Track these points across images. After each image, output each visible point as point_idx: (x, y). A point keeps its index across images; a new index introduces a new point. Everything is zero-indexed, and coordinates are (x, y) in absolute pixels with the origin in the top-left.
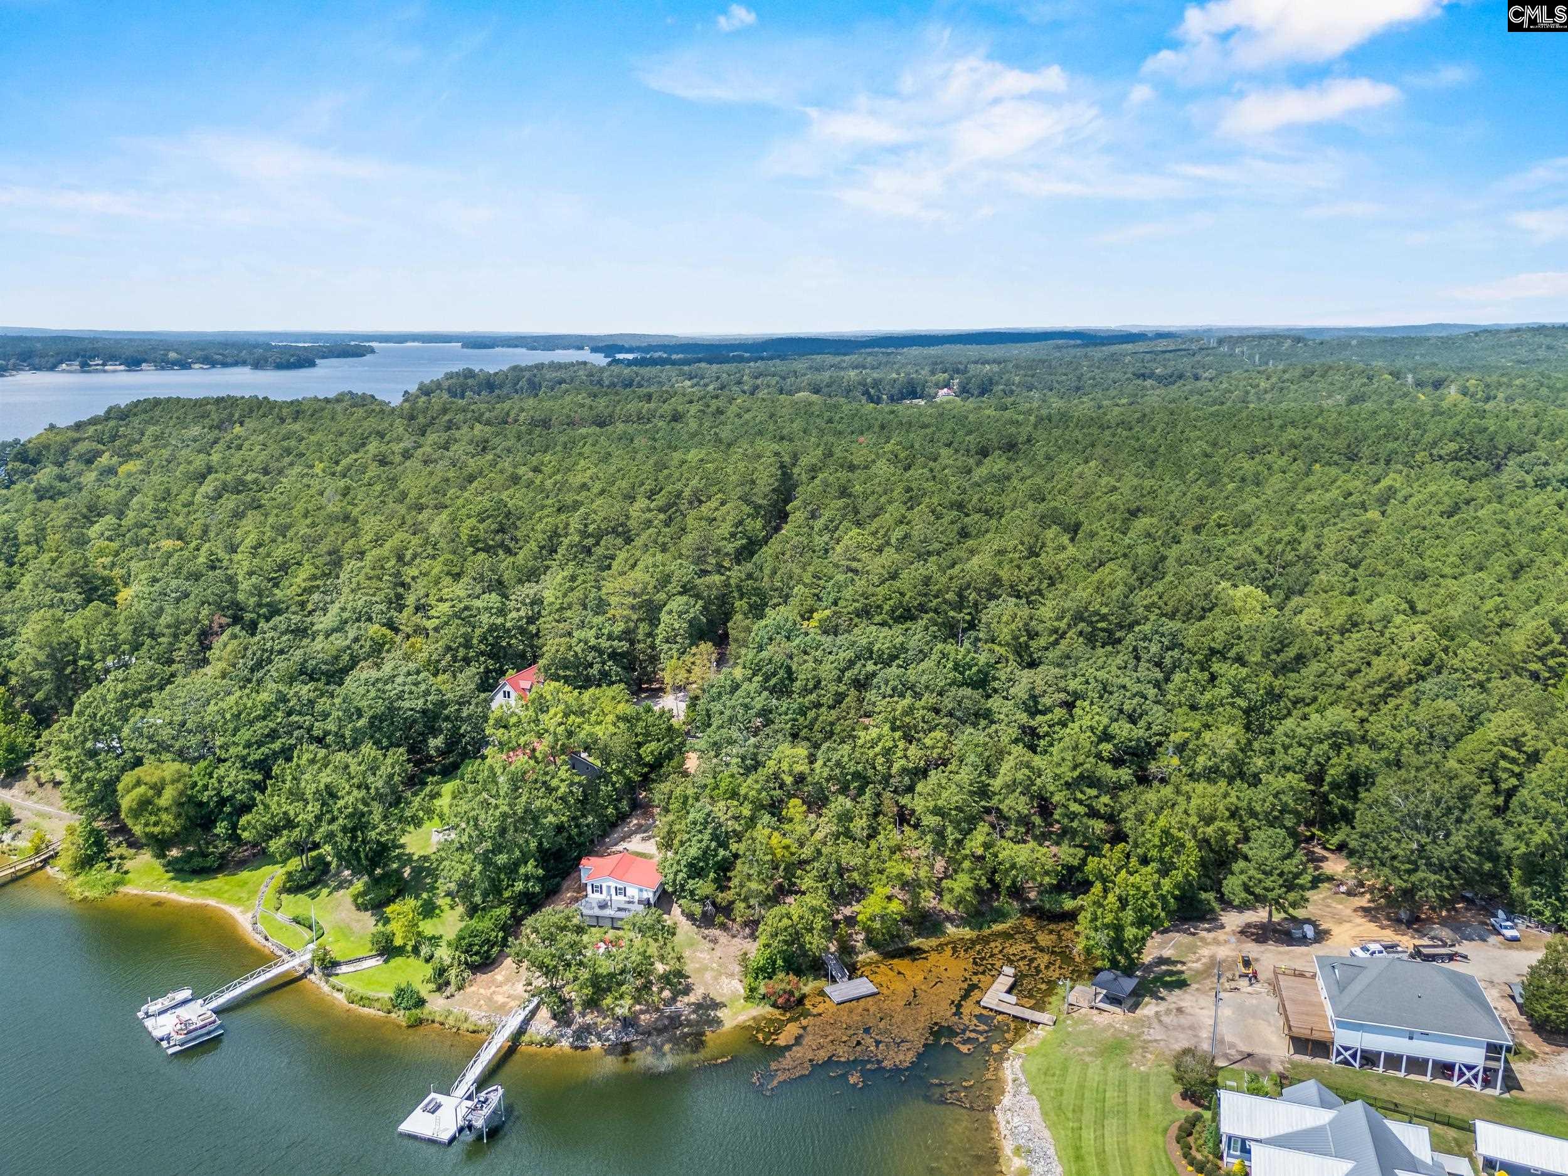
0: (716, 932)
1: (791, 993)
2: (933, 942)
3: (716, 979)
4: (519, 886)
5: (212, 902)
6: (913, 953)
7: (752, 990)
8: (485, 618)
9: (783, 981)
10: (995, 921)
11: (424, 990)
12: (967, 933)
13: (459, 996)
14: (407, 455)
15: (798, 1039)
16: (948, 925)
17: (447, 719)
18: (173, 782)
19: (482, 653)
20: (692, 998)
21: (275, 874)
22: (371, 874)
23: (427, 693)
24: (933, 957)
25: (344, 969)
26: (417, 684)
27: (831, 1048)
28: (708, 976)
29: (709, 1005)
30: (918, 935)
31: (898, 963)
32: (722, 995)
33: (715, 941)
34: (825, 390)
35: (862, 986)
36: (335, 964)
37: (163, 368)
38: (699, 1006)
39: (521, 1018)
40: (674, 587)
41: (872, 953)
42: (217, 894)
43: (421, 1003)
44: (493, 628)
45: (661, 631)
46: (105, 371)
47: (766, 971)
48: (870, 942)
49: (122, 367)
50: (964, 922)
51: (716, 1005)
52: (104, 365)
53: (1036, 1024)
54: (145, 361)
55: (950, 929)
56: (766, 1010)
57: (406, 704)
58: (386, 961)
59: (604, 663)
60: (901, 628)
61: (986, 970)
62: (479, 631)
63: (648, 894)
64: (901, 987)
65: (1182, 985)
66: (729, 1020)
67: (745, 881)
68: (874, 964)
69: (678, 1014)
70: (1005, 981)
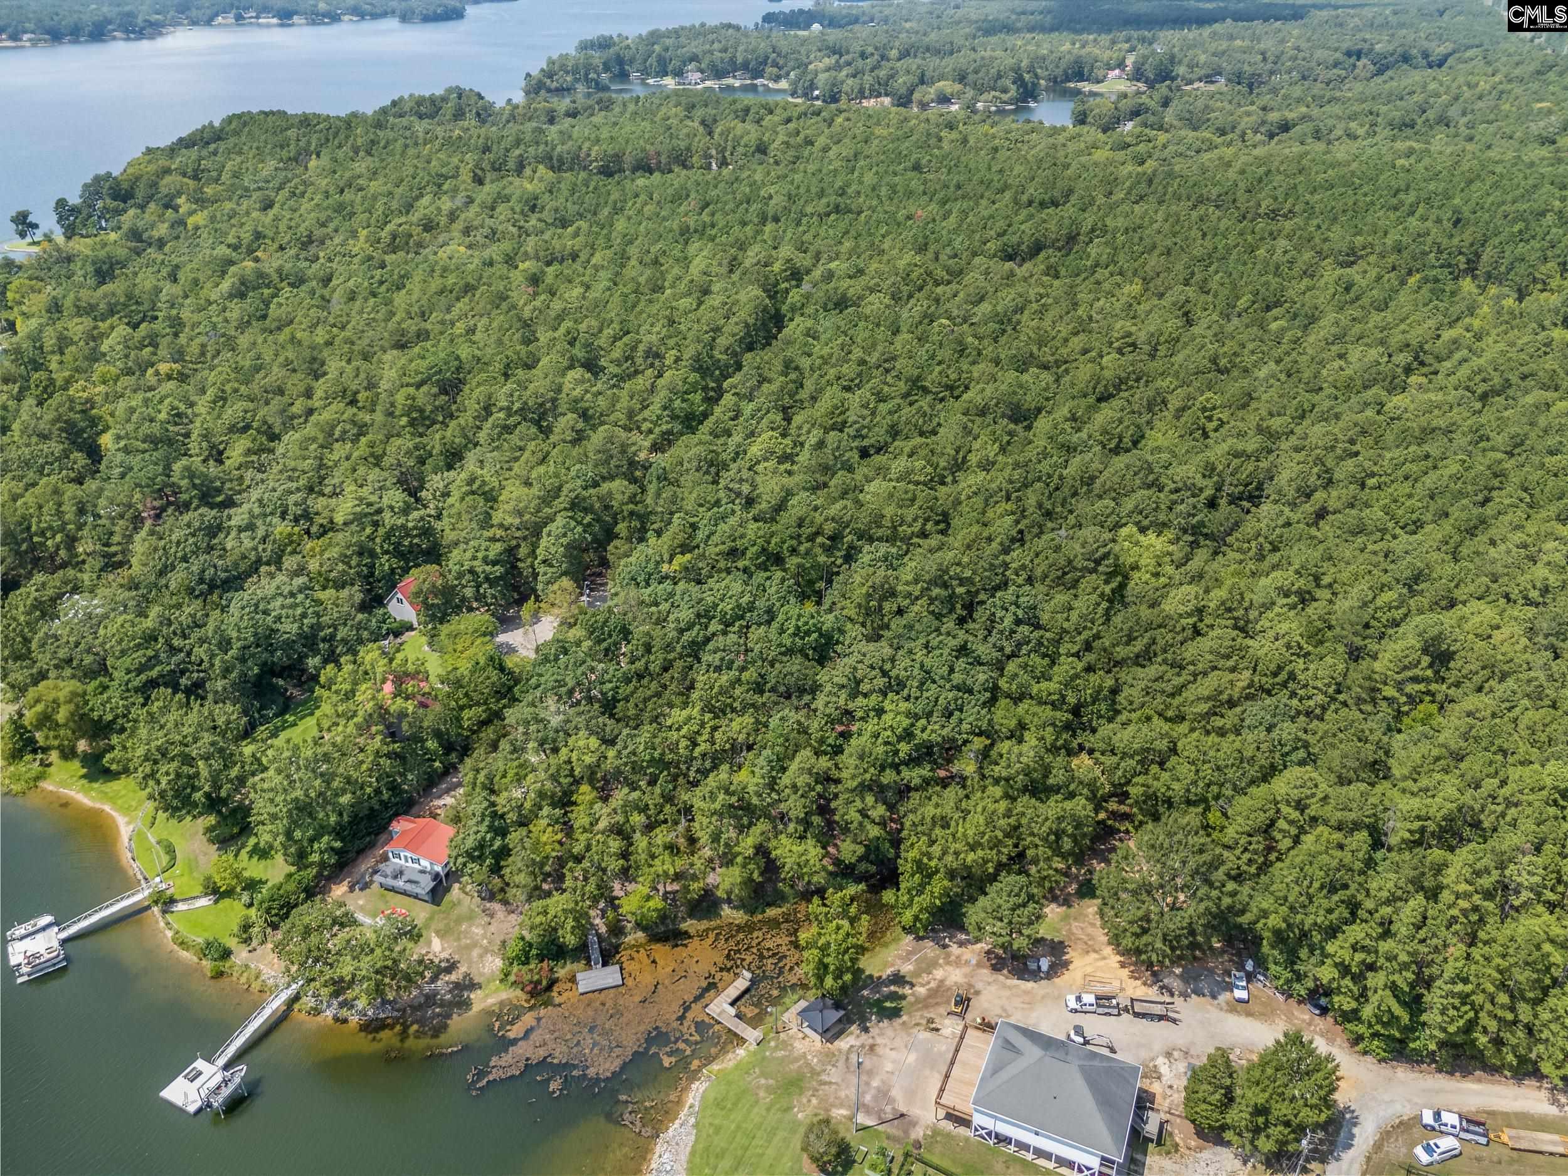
0: (496, 906)
1: (539, 982)
2: (704, 925)
3: (481, 956)
5: (107, 808)
6: (677, 937)
7: (507, 975)
8: (388, 519)
9: (536, 970)
10: (769, 905)
11: (232, 943)
12: (738, 916)
13: (257, 951)
14: (453, 217)
15: (528, 1033)
16: (725, 907)
17: (324, 640)
18: (68, 700)
20: (453, 977)
23: (304, 615)
24: (695, 943)
25: (179, 906)
27: (551, 1045)
28: (475, 953)
29: (469, 984)
30: (692, 917)
31: (658, 948)
32: (482, 974)
33: (492, 916)
35: (612, 974)
36: (172, 901)
38: (457, 985)
39: (284, 996)
40: (562, 502)
41: (640, 934)
42: (112, 800)
43: (226, 954)
44: (395, 527)
45: (540, 553)
47: (523, 956)
48: (639, 925)
49: (273, 17)
50: (742, 905)
51: (473, 986)
53: (742, 1041)
55: (725, 911)
56: (515, 994)
57: (283, 628)
58: (216, 902)
59: (478, 587)
60: (759, 577)
61: (730, 967)
62: (381, 531)
63: (438, 868)
64: (647, 979)
65: (895, 1013)
66: (482, 1001)
67: (517, 871)
68: (637, 947)
69: (435, 993)
70: (741, 984)
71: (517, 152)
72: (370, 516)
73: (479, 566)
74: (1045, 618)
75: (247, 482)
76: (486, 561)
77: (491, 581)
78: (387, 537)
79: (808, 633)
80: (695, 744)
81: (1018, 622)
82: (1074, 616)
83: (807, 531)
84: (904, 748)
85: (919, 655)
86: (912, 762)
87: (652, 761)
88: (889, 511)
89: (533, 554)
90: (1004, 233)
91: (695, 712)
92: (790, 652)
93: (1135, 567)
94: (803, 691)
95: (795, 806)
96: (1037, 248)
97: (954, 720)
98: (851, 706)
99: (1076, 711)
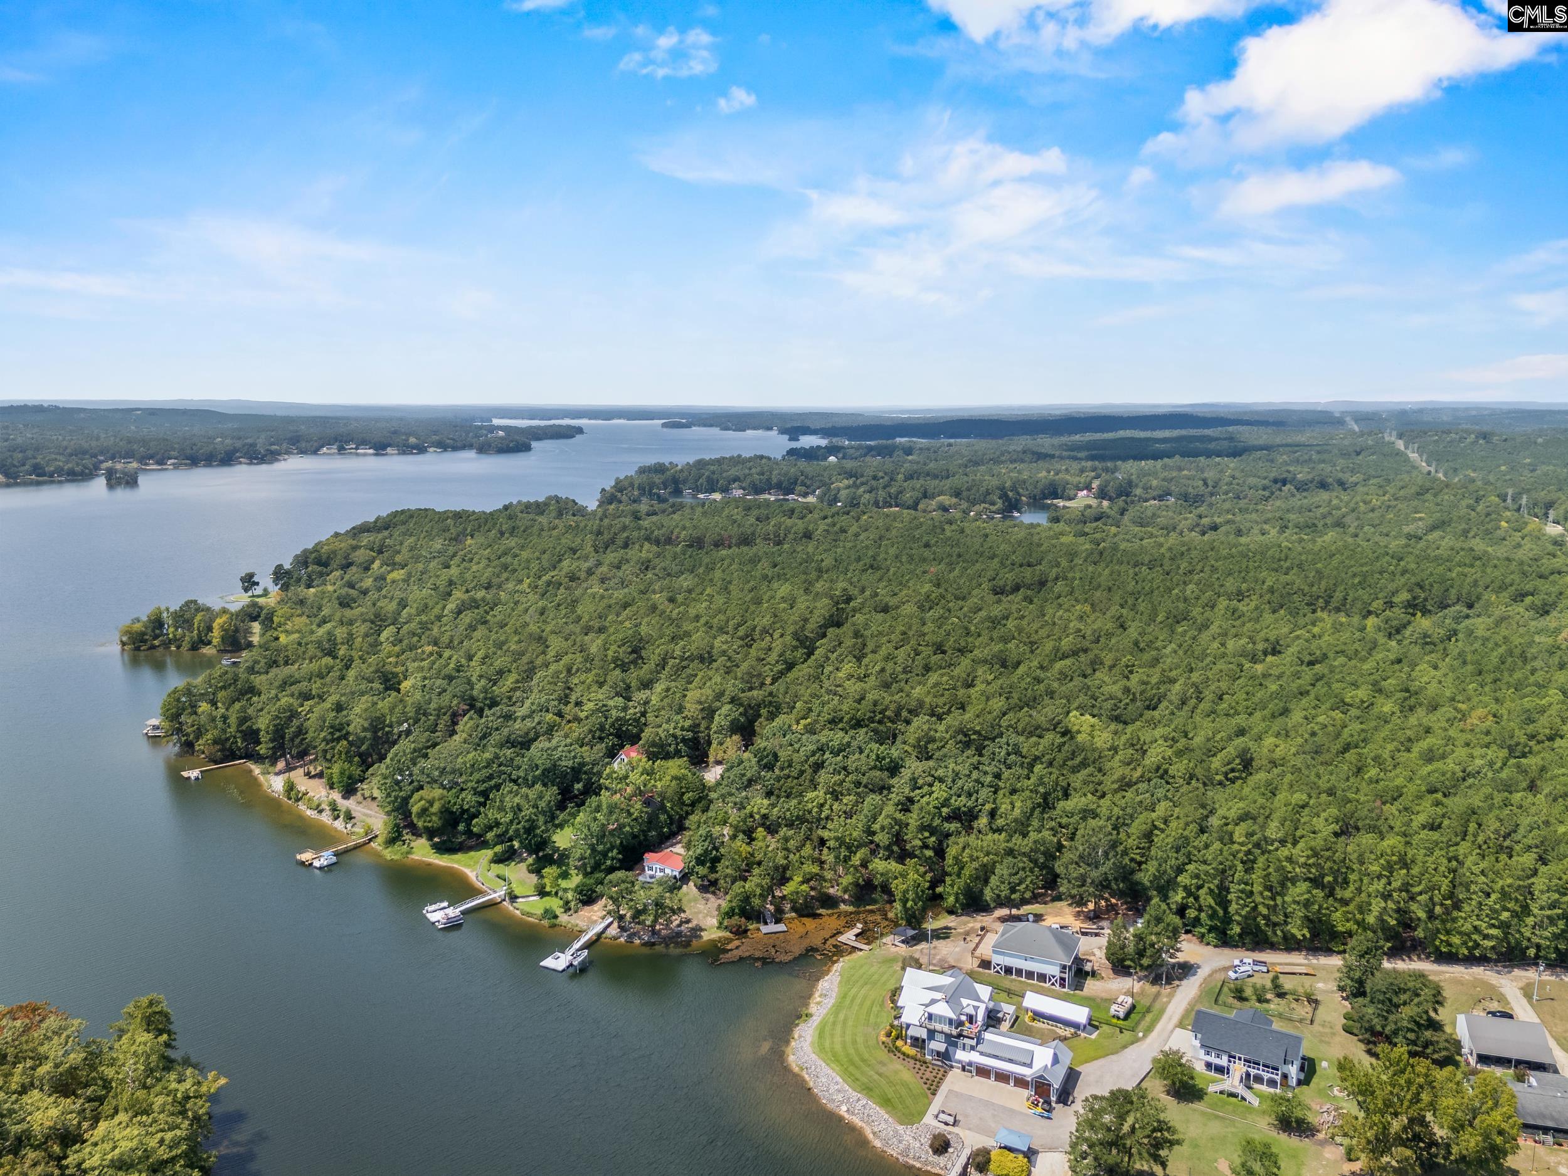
0: (709, 896)
1: (740, 926)
2: (830, 911)
3: (705, 917)
4: (609, 862)
5: (456, 866)
6: (815, 916)
7: (721, 923)
8: (614, 713)
9: (736, 920)
10: (868, 905)
11: (559, 911)
12: (851, 909)
13: (575, 915)
14: (590, 572)
15: (737, 948)
16: (842, 904)
17: (585, 773)
18: (440, 799)
19: (611, 734)
20: (690, 925)
21: (488, 854)
22: (537, 855)
23: (575, 757)
24: (824, 919)
25: (520, 900)
26: (570, 752)
27: (752, 951)
28: (700, 916)
29: (699, 929)
30: (822, 907)
31: (805, 920)
32: (705, 925)
33: (707, 899)
34: (965, 494)
35: (781, 927)
36: (516, 897)
37: (404, 453)
38: (692, 929)
39: (603, 925)
40: (726, 698)
41: (793, 914)
42: (458, 862)
43: (556, 917)
44: (618, 719)
45: (714, 727)
46: (357, 454)
47: (730, 914)
48: (793, 909)
49: (371, 451)
50: (852, 903)
51: (702, 930)
52: (357, 449)
53: (861, 950)
54: (390, 445)
55: (842, 907)
56: (728, 934)
57: (563, 763)
58: (541, 898)
59: (677, 744)
60: (852, 733)
61: (850, 925)
62: (610, 721)
63: (676, 873)
64: (801, 930)
65: (948, 937)
66: (706, 936)
67: (725, 869)
68: (793, 919)
69: (681, 932)
70: (856, 931)
71: (625, 535)
72: (604, 710)
73: (678, 732)
74: (1024, 751)
75: (514, 699)
76: (682, 729)
77: (684, 740)
78: (612, 725)
79: (884, 758)
80: (821, 811)
81: (1009, 754)
82: (1041, 748)
83: (879, 708)
84: (945, 810)
85: (952, 766)
86: (948, 819)
87: (798, 817)
88: (928, 700)
89: (708, 728)
90: (994, 579)
91: (821, 793)
92: (875, 768)
93: (1079, 732)
94: (883, 789)
95: (882, 838)
96: (1016, 588)
97: (973, 798)
98: (912, 794)
99: (1045, 796)
